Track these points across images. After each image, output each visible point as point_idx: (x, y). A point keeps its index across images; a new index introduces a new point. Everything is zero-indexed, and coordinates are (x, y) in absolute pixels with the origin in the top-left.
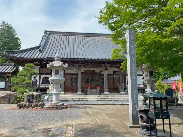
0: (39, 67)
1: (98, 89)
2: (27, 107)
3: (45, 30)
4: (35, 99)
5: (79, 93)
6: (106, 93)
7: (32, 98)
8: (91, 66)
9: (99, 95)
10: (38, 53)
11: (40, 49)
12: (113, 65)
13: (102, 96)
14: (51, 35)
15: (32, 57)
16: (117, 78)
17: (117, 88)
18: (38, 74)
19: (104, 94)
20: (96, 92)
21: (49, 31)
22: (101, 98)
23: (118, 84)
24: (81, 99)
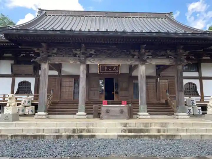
1: (124, 107)
5: (80, 115)
6: (144, 116)
9: (126, 121)
12: (158, 53)
13: (133, 123)
14: (49, 15)
16: (163, 84)
17: (167, 104)
19: (138, 116)
20: (122, 112)
21: (45, 10)
22: (130, 131)
23: (168, 94)
24: (76, 132)
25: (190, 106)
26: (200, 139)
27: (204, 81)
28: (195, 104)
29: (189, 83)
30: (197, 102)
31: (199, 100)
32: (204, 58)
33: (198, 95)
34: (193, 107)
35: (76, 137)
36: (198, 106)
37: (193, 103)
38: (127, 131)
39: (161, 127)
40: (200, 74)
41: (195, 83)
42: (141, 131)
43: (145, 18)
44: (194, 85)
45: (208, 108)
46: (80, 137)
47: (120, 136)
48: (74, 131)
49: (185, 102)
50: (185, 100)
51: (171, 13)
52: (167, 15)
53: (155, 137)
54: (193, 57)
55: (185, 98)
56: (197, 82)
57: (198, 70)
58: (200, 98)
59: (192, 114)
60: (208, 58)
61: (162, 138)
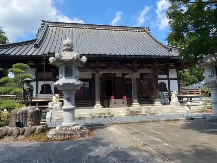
0: (35, 70)
1: (125, 99)
2: (15, 136)
3: (42, 20)
4: (30, 121)
5: (97, 106)
6: (136, 105)
7: (24, 118)
8: (114, 66)
9: (127, 108)
10: (33, 49)
11: (36, 43)
14: (51, 26)
15: (24, 54)
16: (145, 83)
17: (148, 97)
18: (34, 80)
20: (123, 103)
21: (47, 22)
22: (131, 112)
23: (149, 91)
24: (102, 114)
25: (162, 98)
26: (167, 115)
27: (171, 81)
28: (165, 97)
29: (161, 83)
30: (166, 95)
31: (168, 94)
32: (171, 65)
33: (167, 91)
34: (164, 99)
35: (103, 117)
36: (167, 97)
37: (164, 96)
38: (130, 113)
39: (148, 110)
40: (168, 76)
41: (165, 83)
42: (137, 112)
43: (129, 31)
44: (165, 84)
45: (172, 98)
46: (105, 117)
47: (127, 115)
48: (100, 114)
49: (159, 95)
50: (159, 94)
51: (148, 28)
52: (145, 29)
53: (145, 115)
54: (164, 65)
55: (159, 93)
56: (166, 82)
57: (167, 74)
58: (168, 92)
59: (163, 102)
60: (173, 65)
61: (148, 115)
